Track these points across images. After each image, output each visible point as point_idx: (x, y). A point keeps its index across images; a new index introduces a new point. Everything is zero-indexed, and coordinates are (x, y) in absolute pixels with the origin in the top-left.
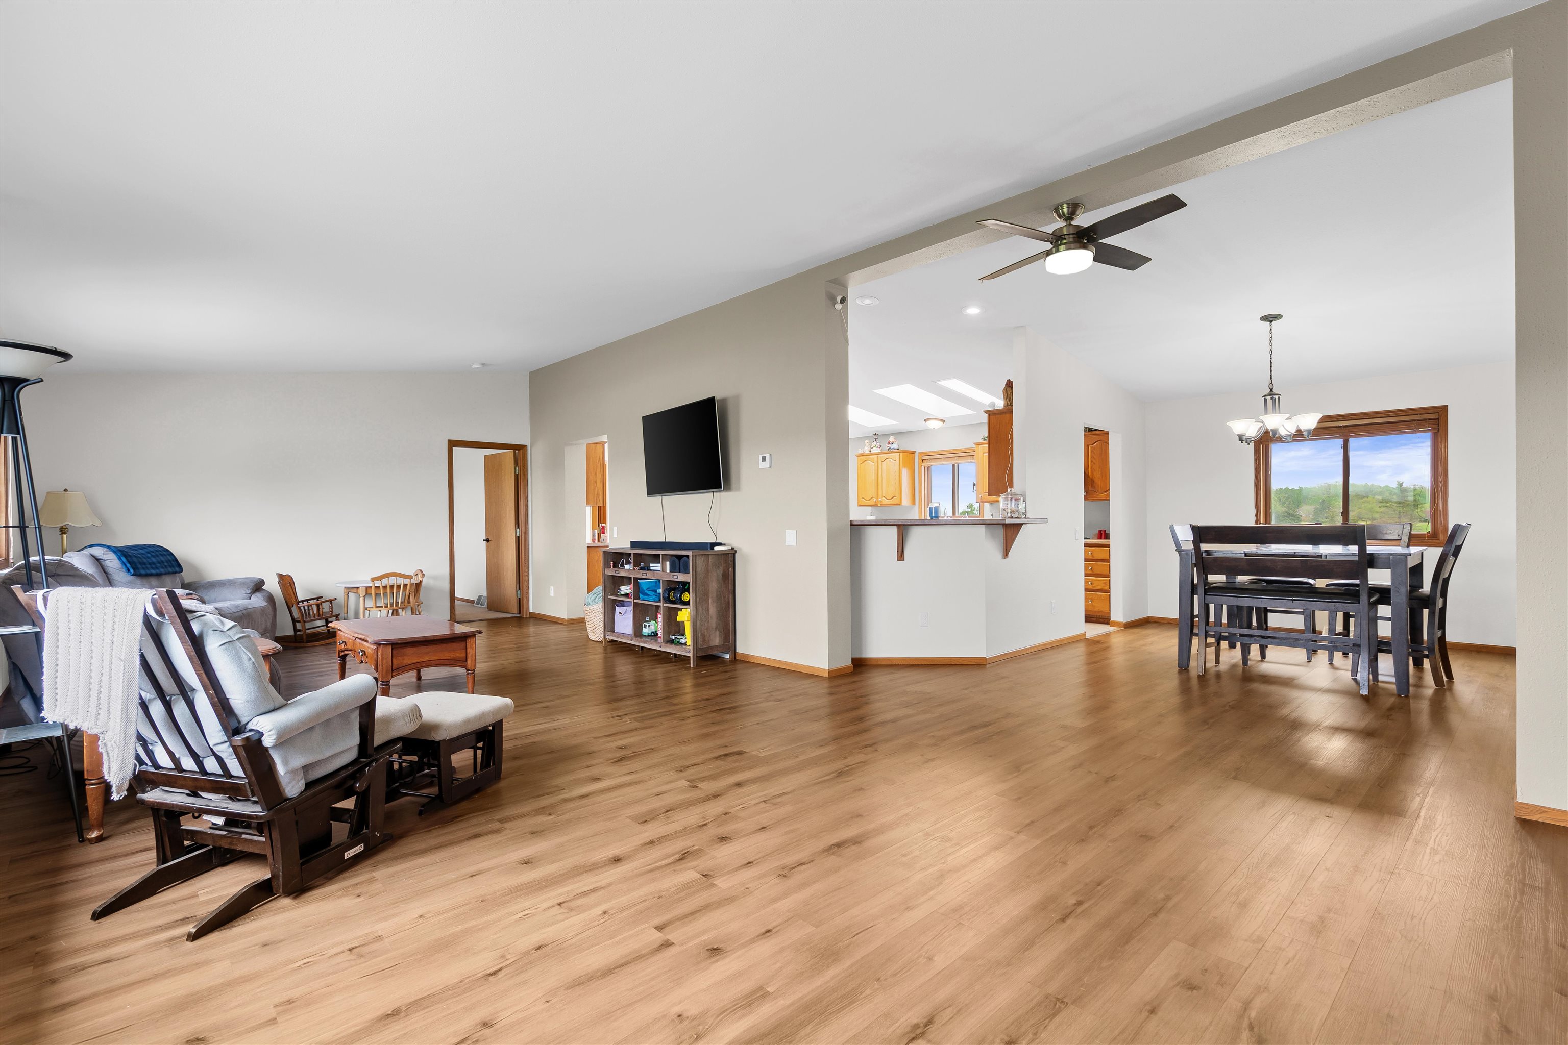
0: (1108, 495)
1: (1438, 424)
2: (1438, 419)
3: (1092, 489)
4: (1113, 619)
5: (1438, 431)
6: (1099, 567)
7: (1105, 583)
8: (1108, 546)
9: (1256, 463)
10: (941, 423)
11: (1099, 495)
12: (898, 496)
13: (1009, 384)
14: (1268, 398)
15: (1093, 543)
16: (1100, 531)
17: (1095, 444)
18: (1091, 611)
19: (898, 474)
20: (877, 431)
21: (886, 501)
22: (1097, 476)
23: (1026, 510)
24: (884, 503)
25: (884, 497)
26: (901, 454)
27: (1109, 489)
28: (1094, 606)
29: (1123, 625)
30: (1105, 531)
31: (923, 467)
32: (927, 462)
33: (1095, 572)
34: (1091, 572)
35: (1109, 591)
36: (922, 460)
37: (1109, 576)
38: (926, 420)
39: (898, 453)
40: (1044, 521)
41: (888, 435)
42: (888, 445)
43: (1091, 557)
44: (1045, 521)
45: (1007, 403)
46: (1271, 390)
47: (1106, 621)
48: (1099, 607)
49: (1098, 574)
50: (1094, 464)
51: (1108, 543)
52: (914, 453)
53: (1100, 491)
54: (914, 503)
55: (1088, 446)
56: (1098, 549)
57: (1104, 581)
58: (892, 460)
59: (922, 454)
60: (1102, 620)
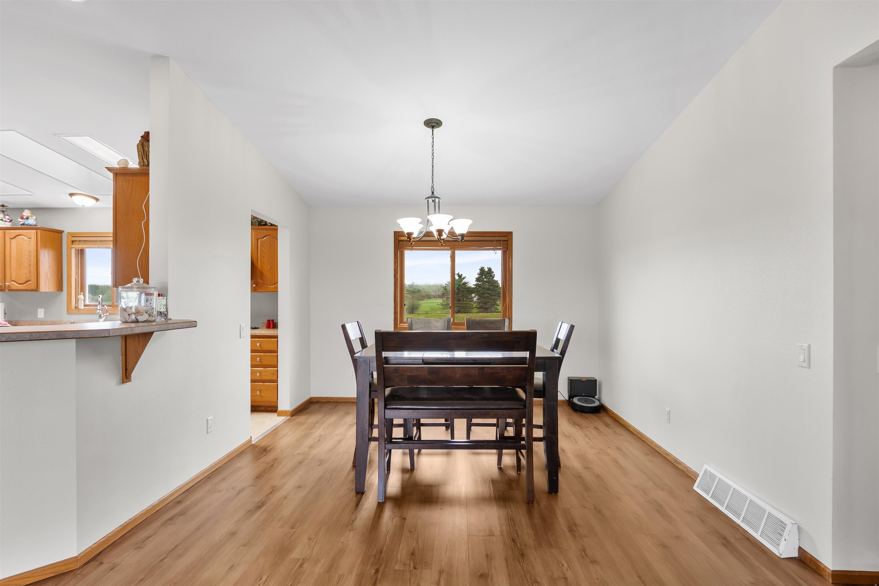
0: (277, 288)
1: (507, 244)
2: (507, 241)
3: (261, 281)
4: (280, 409)
5: (507, 249)
6: (267, 358)
7: (273, 374)
8: (276, 337)
9: (395, 265)
10: (94, 201)
11: (267, 287)
12: (34, 280)
13: (146, 137)
14: (430, 200)
15: (261, 334)
16: (269, 321)
17: (264, 238)
18: (259, 401)
19: (34, 254)
20: (6, 202)
21: (15, 285)
22: (265, 268)
23: (167, 308)
24: (13, 287)
25: (13, 281)
26: (39, 231)
27: (277, 282)
28: (261, 396)
29: (289, 413)
30: (273, 320)
31: (73, 250)
32: (78, 244)
33: (264, 363)
34: (259, 363)
35: (276, 381)
36: (73, 241)
37: (276, 366)
38: (71, 195)
39: (35, 231)
40: (192, 324)
41: (23, 209)
42: (21, 220)
43: (259, 349)
44: (194, 324)
45: (144, 162)
46: (433, 193)
47: (274, 409)
48: (266, 398)
49: (266, 365)
50: (264, 257)
51: (276, 335)
52: (61, 232)
53: (268, 283)
54: (60, 287)
55: (258, 239)
56: (267, 340)
57: (272, 372)
58: (25, 238)
59: (72, 235)
60: (269, 409)
